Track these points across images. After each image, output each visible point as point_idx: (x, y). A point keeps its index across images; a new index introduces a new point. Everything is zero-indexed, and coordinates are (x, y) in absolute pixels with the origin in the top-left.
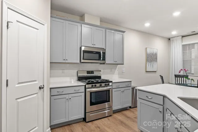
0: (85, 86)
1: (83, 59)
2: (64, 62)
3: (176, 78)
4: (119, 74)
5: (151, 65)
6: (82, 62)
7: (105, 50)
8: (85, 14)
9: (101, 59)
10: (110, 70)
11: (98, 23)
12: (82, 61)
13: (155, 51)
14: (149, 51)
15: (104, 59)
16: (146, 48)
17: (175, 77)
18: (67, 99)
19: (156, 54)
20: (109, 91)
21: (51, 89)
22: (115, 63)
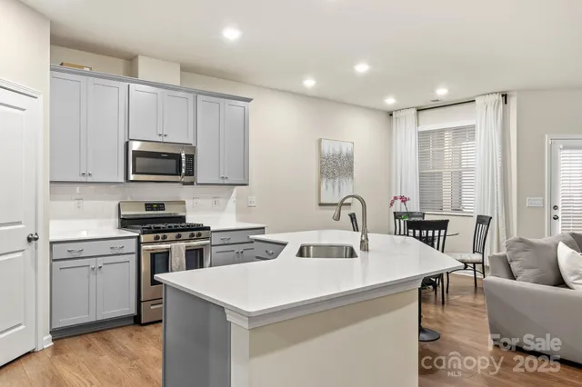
0: (139, 237)
1: (134, 172)
2: (83, 179)
3: (397, 221)
4: (238, 211)
5: (334, 186)
6: (132, 181)
7: (194, 149)
8: (139, 57)
9: (183, 171)
10: (214, 200)
11: (175, 80)
12: (132, 177)
13: (346, 148)
14: (328, 148)
15: (191, 171)
16: (320, 141)
17: (396, 218)
18: (93, 269)
19: (350, 157)
20: (201, 250)
21: (52, 243)
22: (221, 182)
